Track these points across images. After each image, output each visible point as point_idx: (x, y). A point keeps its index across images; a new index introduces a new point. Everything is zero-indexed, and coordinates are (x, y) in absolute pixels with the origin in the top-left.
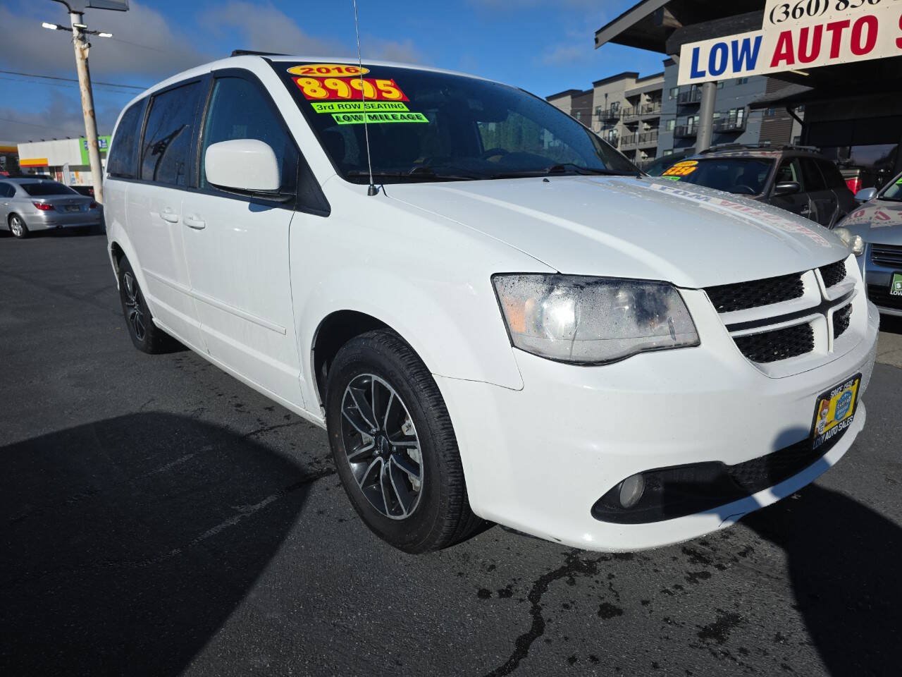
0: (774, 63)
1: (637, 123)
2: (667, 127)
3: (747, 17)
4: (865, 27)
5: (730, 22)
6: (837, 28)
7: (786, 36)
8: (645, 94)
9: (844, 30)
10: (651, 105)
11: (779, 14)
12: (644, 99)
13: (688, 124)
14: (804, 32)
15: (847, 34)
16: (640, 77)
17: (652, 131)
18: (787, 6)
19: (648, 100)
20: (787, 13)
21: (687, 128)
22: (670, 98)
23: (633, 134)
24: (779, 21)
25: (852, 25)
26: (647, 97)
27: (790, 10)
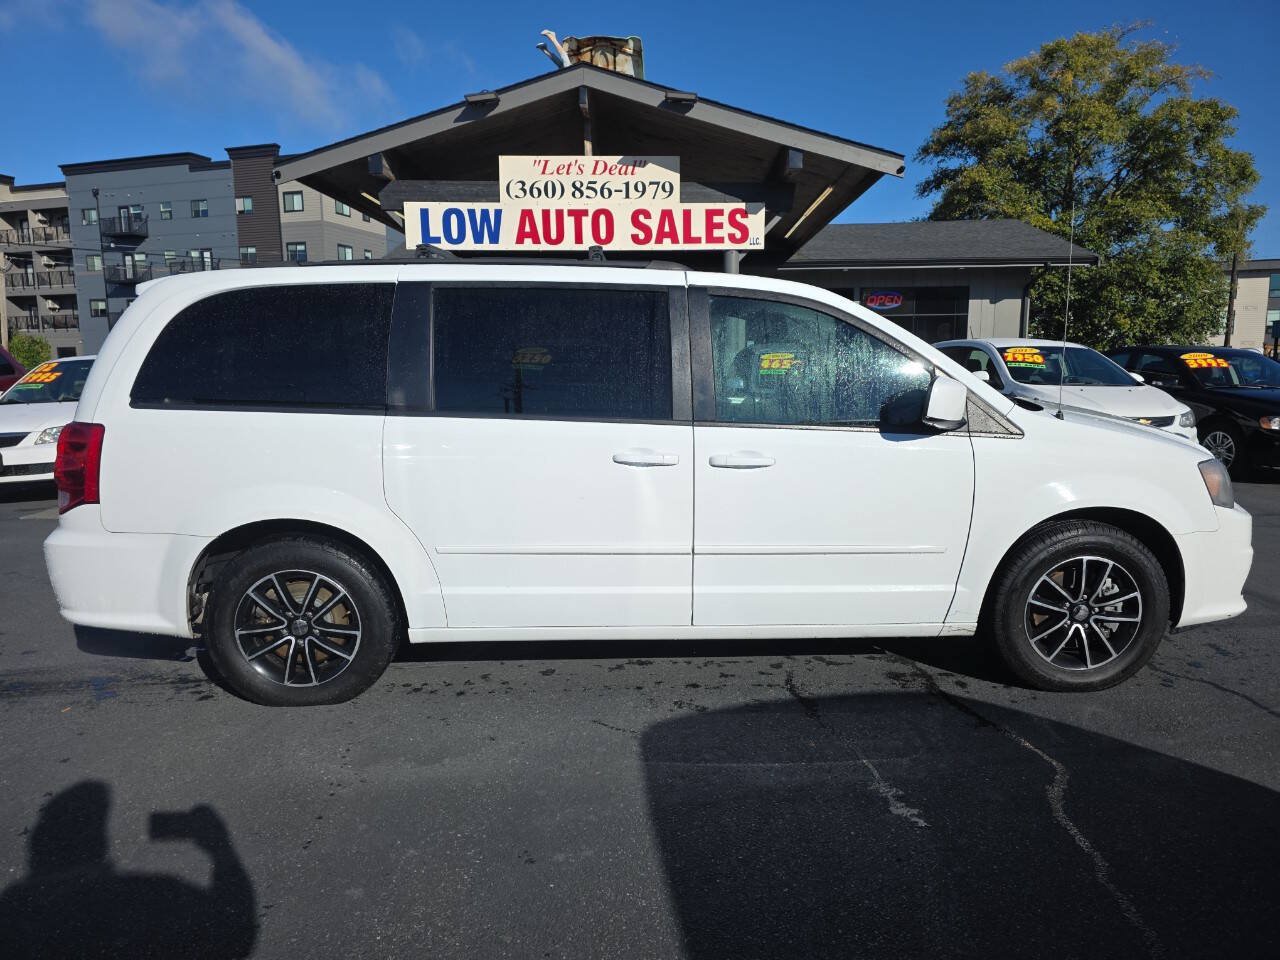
0: (520, 240)
1: (28, 255)
2: (89, 268)
3: (479, 186)
4: (602, 219)
5: (460, 187)
6: (578, 215)
7: (527, 214)
8: (36, 212)
9: (584, 219)
10: (51, 230)
11: (515, 189)
12: (35, 219)
13: (125, 265)
14: (546, 214)
15: (587, 222)
16: (17, 183)
17: (59, 269)
18: (523, 184)
19: (40, 221)
20: (525, 191)
21: (125, 271)
22: (84, 223)
23: (22, 271)
24: (517, 197)
25: (591, 214)
26: (40, 216)
27: (527, 188)
